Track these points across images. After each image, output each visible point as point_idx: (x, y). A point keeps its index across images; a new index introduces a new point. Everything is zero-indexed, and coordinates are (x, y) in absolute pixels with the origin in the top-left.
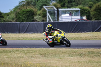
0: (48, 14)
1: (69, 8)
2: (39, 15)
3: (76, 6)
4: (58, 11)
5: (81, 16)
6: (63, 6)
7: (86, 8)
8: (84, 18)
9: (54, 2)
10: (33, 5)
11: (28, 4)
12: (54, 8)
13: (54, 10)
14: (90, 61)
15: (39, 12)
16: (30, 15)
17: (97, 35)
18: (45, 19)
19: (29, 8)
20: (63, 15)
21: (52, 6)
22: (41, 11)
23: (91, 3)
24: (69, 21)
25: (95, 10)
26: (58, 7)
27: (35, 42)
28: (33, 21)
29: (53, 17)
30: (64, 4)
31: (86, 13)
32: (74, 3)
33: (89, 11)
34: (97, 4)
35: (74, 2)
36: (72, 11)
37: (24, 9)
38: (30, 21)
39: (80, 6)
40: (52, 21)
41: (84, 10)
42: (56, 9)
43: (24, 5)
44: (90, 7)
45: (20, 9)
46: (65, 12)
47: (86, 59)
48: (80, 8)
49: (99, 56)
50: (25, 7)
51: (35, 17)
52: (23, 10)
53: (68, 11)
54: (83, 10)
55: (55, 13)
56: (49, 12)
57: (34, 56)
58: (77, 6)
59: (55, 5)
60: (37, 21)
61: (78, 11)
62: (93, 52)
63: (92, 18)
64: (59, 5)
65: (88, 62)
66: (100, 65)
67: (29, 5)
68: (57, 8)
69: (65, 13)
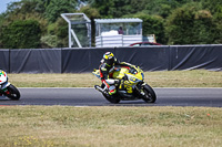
0: (71, 31)
1: (118, 17)
2: (52, 32)
3: (133, 12)
4: (93, 24)
5: (144, 35)
6: (104, 14)
7: (156, 17)
8: (152, 39)
9: (85, 5)
10: (38, 11)
11: (28, 8)
12: (86, 17)
13: (84, 23)
14: (163, 135)
15: (51, 27)
16: (32, 34)
17: (179, 77)
18: (64, 42)
19: (30, 18)
20: (104, 34)
21: (80, 12)
22: (57, 23)
23: (166, 6)
24: (118, 46)
25: (175, 22)
26: (94, 14)
27: (43, 93)
28: (39, 46)
29: (81, 37)
30: (107, 9)
31: (155, 28)
32: (128, 7)
33: (161, 25)
34: (180, 9)
35: (129, 3)
36: (124, 23)
37: (19, 19)
38: (32, 47)
39: (143, 14)
40: (80, 47)
41: (151, 22)
42: (89, 21)
43: (19, 11)
44: (164, 16)
45: (9, 20)
46: (108, 27)
47: (156, 129)
48: (143, 18)
49: (183, 122)
50: (21, 16)
51: (43, 39)
52: (16, 21)
53: (115, 24)
54: (148, 21)
55: (86, 29)
56: (74, 27)
57: (40, 123)
58: (135, 12)
59: (86, 12)
60: (46, 45)
61: (138, 23)
62: (169, 115)
63: (167, 39)
64: (95, 12)
65: (159, 135)
66: (185, 143)
67: (30, 12)
68: (92, 18)
69: (109, 30)
